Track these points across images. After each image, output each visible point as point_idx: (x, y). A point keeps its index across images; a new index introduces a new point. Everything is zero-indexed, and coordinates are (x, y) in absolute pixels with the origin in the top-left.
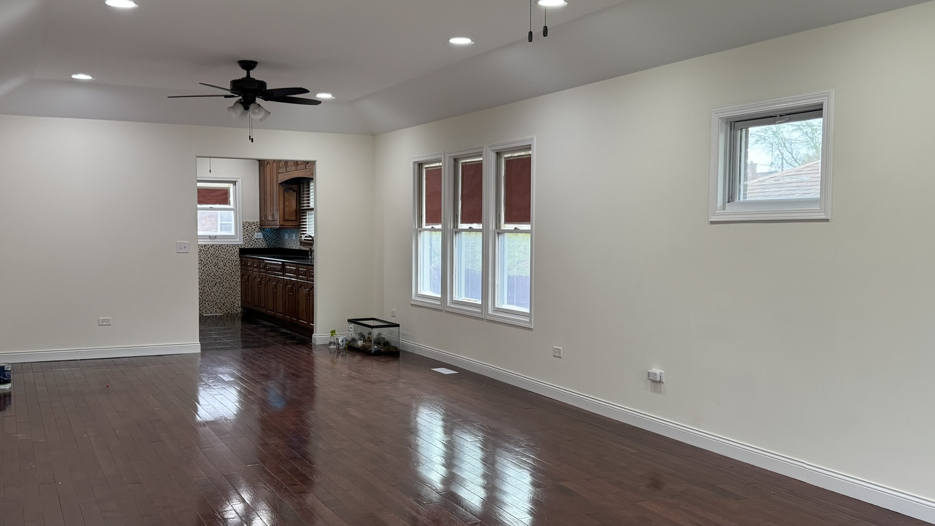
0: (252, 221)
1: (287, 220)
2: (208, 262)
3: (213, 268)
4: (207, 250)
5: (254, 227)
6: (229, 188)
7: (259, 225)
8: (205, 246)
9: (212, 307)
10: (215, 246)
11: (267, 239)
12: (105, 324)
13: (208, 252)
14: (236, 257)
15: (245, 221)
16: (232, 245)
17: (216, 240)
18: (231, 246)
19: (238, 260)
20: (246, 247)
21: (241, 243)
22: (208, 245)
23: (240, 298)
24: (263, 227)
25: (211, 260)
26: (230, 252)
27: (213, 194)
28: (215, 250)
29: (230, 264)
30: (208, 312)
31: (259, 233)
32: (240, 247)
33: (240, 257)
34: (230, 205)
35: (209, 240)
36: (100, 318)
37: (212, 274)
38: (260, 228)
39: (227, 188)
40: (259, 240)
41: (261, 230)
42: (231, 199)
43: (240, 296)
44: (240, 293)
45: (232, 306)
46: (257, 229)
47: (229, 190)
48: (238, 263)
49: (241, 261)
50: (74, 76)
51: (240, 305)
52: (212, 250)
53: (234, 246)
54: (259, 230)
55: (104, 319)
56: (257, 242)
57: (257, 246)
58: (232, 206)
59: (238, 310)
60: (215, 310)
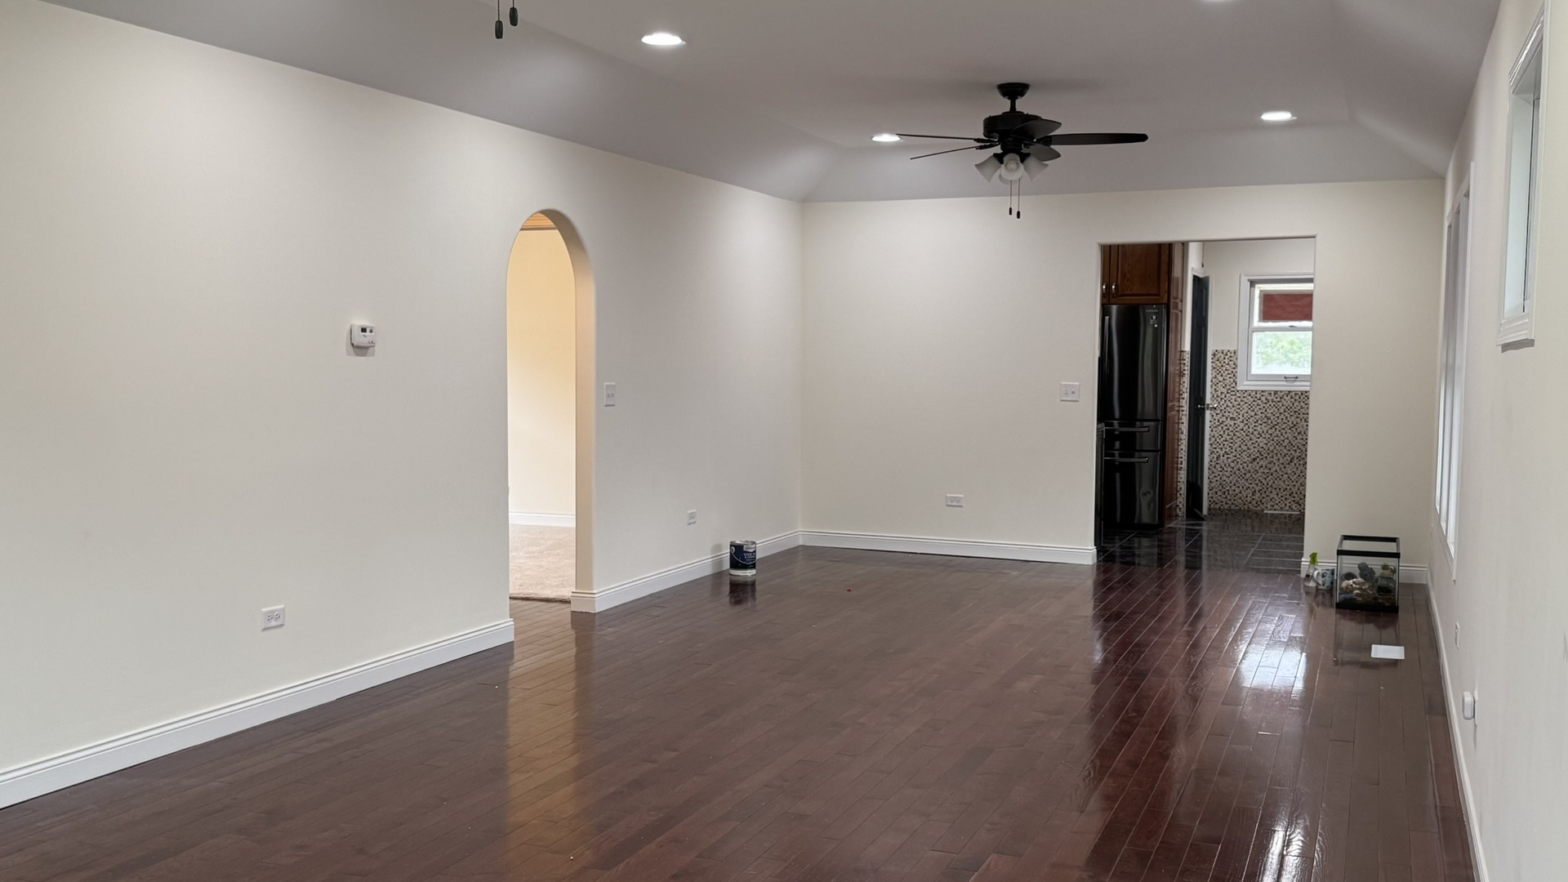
2: (1280, 421)
3: (1289, 431)
4: (1279, 399)
8: (1276, 392)
9: (1283, 499)
10: (1293, 394)
12: (955, 503)
13: (1280, 404)
17: (1296, 383)
22: (1281, 391)
25: (1284, 418)
27: (1298, 303)
28: (1293, 400)
30: (1276, 507)
35: (1284, 383)
36: (948, 495)
37: (1287, 441)
50: (876, 139)
52: (1287, 401)
55: (954, 497)
60: (1288, 505)
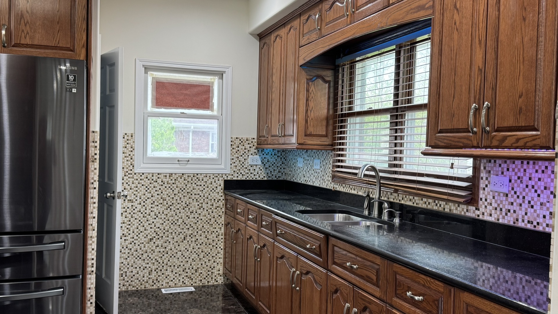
0: (245, 137)
1: (311, 135)
3: (182, 211)
4: (173, 181)
5: (248, 146)
6: (213, 83)
7: (255, 144)
8: (171, 175)
11: (267, 166)
13: (175, 186)
14: (219, 194)
15: (234, 137)
16: (213, 174)
17: (188, 166)
18: (212, 176)
19: (222, 198)
20: (235, 178)
21: (228, 171)
22: (175, 174)
23: (222, 261)
24: (263, 146)
25: (179, 199)
26: (210, 186)
27: (187, 92)
28: (186, 182)
29: (209, 205)
31: (255, 156)
32: (226, 179)
33: (225, 194)
34: (212, 110)
35: (177, 166)
37: (180, 221)
38: (257, 148)
39: (209, 83)
40: (255, 167)
41: (258, 151)
42: (215, 101)
43: (222, 256)
44: (222, 252)
45: (210, 273)
46: (253, 150)
47: (213, 87)
48: (221, 203)
49: (226, 200)
51: (221, 272)
52: (181, 183)
53: (217, 176)
54: (256, 151)
56: (252, 171)
57: (251, 177)
58: (215, 113)
59: (218, 280)
